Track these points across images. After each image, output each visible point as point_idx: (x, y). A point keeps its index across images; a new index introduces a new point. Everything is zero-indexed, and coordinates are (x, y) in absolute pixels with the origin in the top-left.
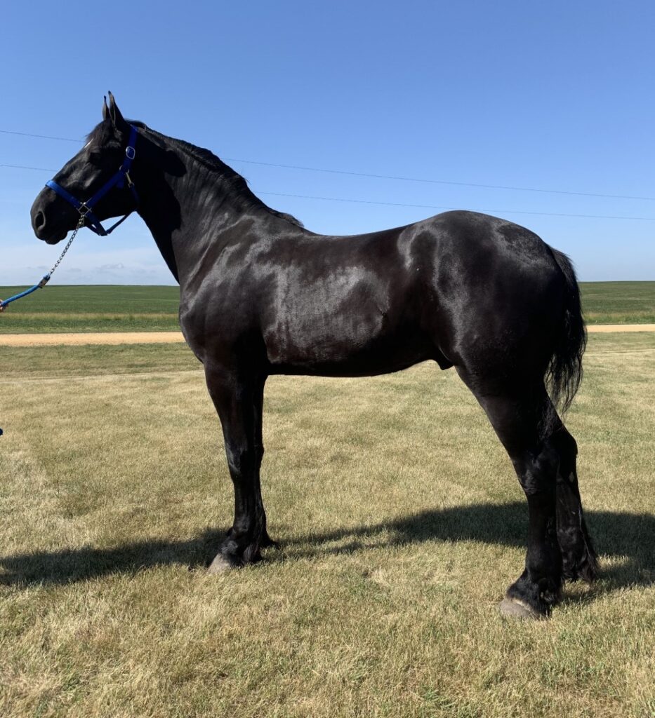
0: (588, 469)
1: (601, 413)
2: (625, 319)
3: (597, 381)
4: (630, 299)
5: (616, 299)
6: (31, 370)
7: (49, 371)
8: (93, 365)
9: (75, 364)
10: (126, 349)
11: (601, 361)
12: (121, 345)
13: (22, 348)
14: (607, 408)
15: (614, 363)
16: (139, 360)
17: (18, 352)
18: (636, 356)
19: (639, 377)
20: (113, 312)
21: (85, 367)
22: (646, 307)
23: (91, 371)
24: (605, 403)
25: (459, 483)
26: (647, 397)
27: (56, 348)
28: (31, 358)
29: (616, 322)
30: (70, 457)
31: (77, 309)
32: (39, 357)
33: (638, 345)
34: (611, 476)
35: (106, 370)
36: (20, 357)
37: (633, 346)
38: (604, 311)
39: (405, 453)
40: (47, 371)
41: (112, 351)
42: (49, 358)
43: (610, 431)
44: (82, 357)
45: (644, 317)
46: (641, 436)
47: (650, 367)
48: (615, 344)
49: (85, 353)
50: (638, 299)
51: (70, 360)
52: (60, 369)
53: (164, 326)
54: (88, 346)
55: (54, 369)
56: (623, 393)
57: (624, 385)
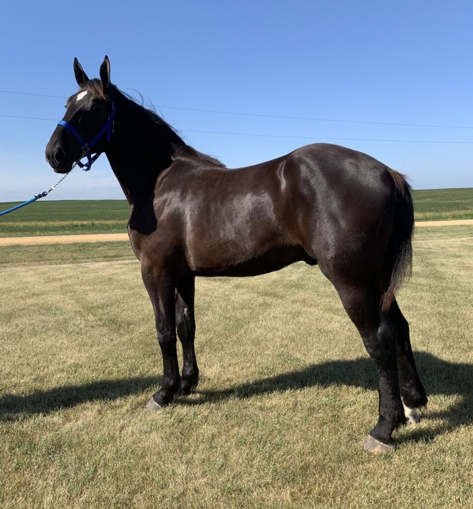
0: (416, 306)
1: (427, 276)
2: (452, 216)
3: (427, 258)
4: (457, 201)
5: (446, 202)
6: (38, 261)
7: (50, 261)
8: (80, 257)
9: (68, 256)
10: (101, 245)
11: (430, 245)
12: (97, 243)
13: (29, 246)
14: (431, 274)
15: (439, 246)
16: (111, 253)
17: (27, 249)
18: (454, 241)
19: (455, 254)
20: (78, 220)
21: (75, 259)
22: (468, 207)
23: (79, 260)
24: (431, 271)
25: (338, 315)
26: (458, 266)
27: (53, 245)
28: (37, 253)
29: (446, 218)
30: (102, 307)
31: (52, 219)
32: (42, 252)
33: (460, 234)
34: (429, 309)
35: (89, 260)
36: (29, 252)
37: (456, 235)
38: (438, 211)
39: (304, 301)
40: (49, 262)
41: (92, 247)
42: (49, 252)
43: (432, 286)
44: (72, 252)
45: (466, 215)
46: (451, 288)
47: (463, 248)
48: (443, 234)
49: (74, 249)
50: (463, 201)
51: (63, 254)
52: (58, 260)
53: (119, 229)
54: (75, 244)
55: (54, 260)
56: (443, 265)
57: (444, 260)
